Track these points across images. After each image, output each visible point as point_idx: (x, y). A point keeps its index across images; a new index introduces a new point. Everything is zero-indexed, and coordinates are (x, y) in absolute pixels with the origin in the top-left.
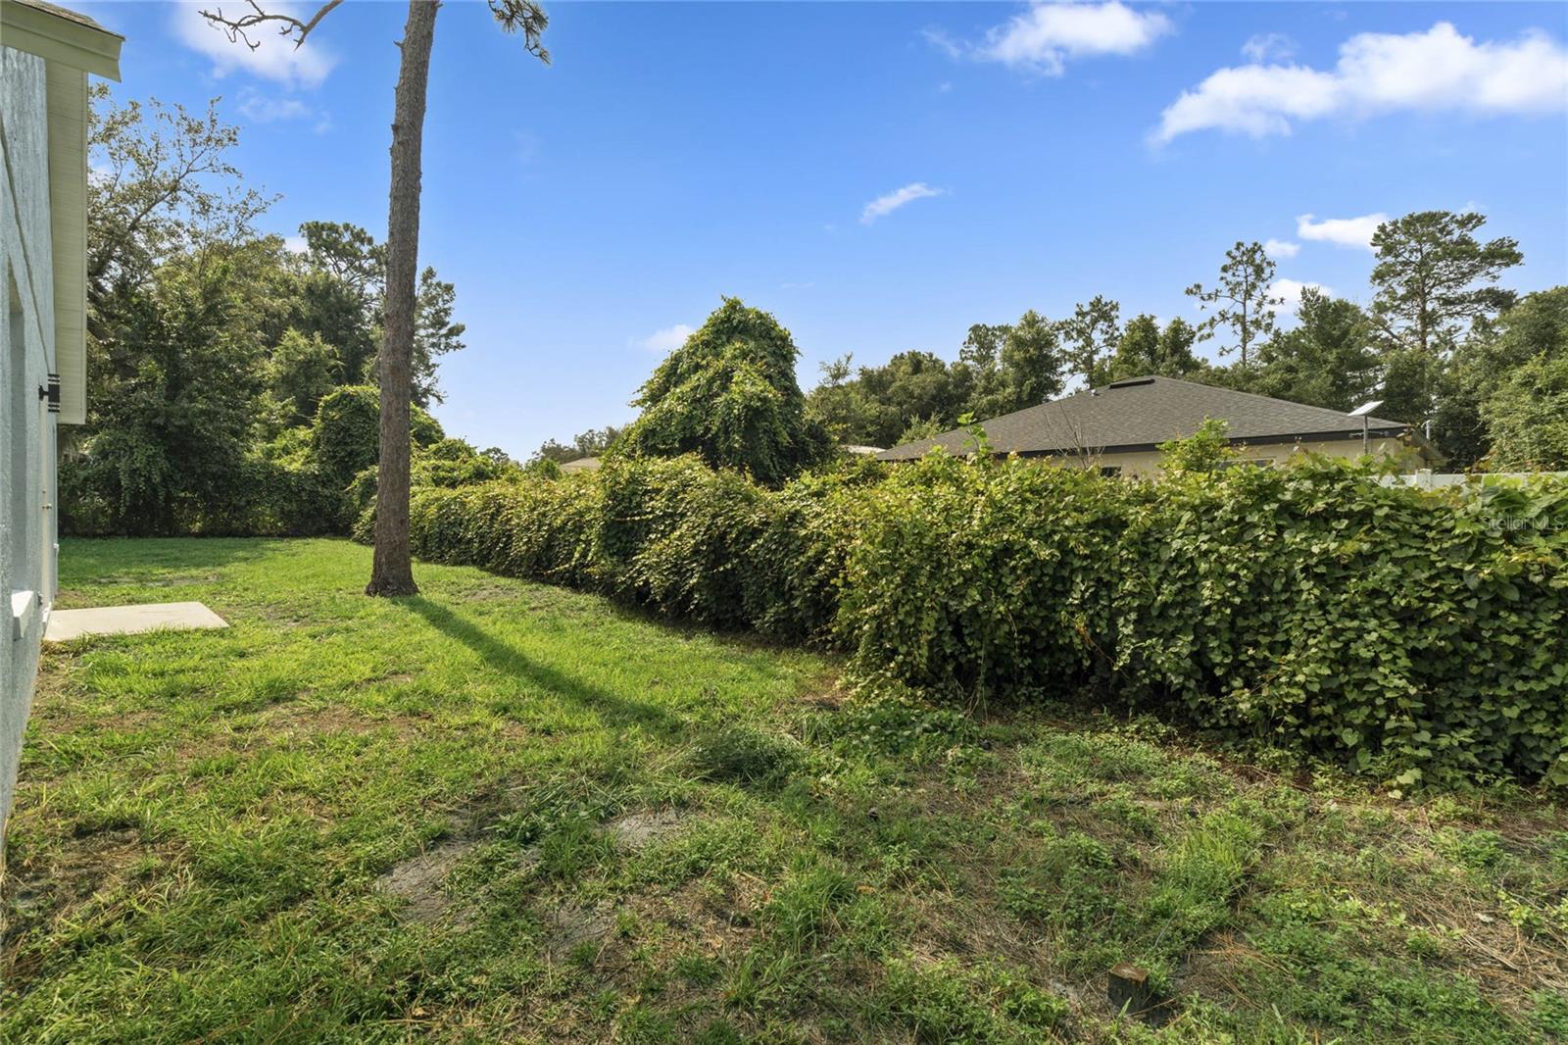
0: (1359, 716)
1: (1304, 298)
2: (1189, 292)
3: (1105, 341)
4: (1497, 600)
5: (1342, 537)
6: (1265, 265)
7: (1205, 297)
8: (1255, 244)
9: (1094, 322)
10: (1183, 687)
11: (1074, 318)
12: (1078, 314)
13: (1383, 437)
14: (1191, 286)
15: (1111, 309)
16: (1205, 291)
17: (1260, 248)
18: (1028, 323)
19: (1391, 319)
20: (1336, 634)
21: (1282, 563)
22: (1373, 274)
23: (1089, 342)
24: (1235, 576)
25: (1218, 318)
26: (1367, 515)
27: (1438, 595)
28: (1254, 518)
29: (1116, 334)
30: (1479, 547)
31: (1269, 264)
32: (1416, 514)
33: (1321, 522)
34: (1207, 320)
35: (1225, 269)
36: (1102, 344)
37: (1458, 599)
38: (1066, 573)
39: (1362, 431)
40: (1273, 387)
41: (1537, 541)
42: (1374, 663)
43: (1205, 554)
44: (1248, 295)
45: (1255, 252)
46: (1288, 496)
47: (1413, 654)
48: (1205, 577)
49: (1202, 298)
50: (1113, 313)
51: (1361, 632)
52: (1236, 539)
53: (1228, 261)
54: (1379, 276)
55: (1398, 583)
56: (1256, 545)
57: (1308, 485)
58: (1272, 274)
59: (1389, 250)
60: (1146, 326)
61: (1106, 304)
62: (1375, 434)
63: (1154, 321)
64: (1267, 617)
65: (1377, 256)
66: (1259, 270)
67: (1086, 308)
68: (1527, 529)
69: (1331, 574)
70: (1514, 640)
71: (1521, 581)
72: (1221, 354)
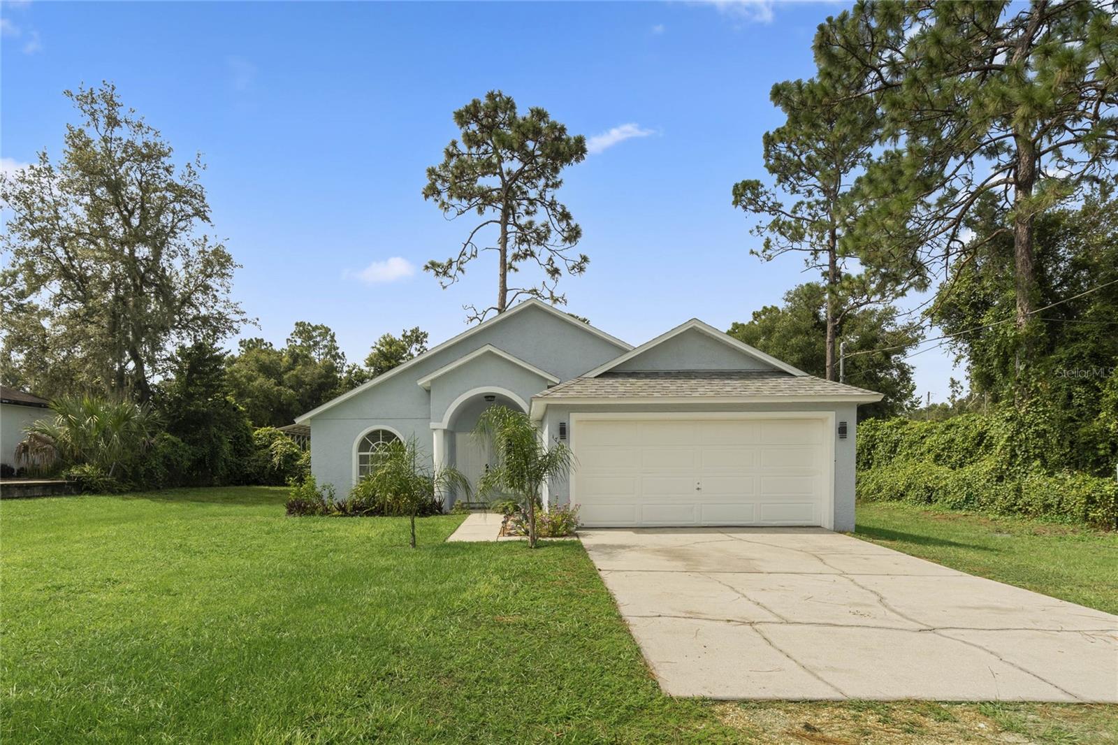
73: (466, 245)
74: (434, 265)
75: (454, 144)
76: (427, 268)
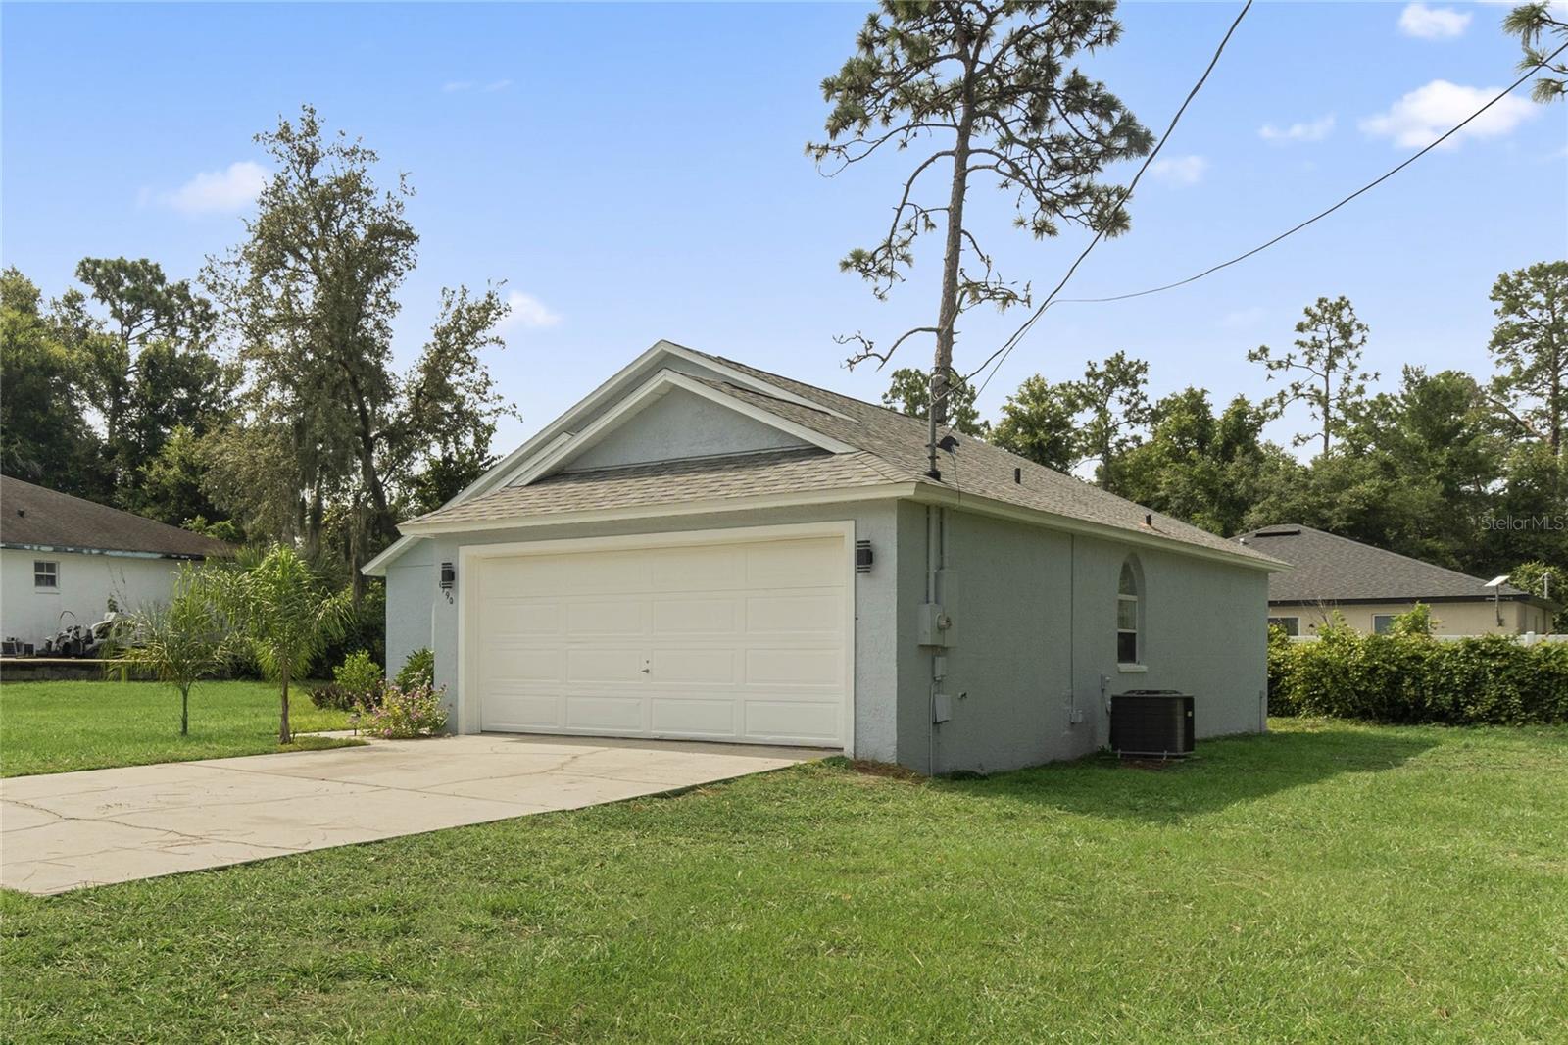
0: (1506, 712)
1: (1407, 379)
2: (1253, 357)
3: (1127, 414)
4: (1543, 678)
5: (1500, 660)
6: (1354, 327)
7: (1274, 365)
8: (1342, 299)
9: (1111, 386)
10: (1450, 710)
11: (1084, 381)
12: (1088, 375)
13: (1509, 600)
14: (1256, 350)
15: (1137, 372)
16: (1273, 356)
17: (1348, 303)
18: (1032, 394)
19: (1515, 397)
20: (1499, 689)
21: (1482, 669)
22: (1492, 338)
23: (1102, 411)
24: (1467, 674)
25: (1289, 392)
26: (1508, 654)
27: (1528, 677)
28: (1472, 655)
29: (1142, 405)
30: (1538, 662)
31: (1360, 327)
32: (1522, 653)
33: (1493, 656)
34: (1274, 394)
35: (1301, 328)
36: (1122, 419)
37: (1533, 677)
38: (1400, 675)
39: (1494, 596)
40: (1370, 497)
41: (1553, 661)
42: (1511, 696)
43: (1456, 667)
44: (1331, 365)
45: (1341, 308)
46: (1483, 648)
47: (1520, 693)
48: (1457, 674)
49: (1270, 366)
50: (1139, 377)
51: (1506, 689)
52: (1465, 662)
53: (1307, 320)
54: (1501, 341)
55: (1517, 674)
56: (1473, 663)
57: (1489, 645)
58: (1363, 340)
59: (1513, 306)
60: (1195, 403)
61: (1131, 364)
62: (1504, 599)
63: (1206, 396)
64: (1477, 687)
65: (1496, 312)
66: (1345, 332)
67: (1101, 368)
68: (1551, 657)
69: (1497, 672)
70: (1546, 688)
71: (1548, 672)
72: (1295, 444)
73: (899, 210)
74: (858, 256)
75: (873, 21)
76: (846, 265)
